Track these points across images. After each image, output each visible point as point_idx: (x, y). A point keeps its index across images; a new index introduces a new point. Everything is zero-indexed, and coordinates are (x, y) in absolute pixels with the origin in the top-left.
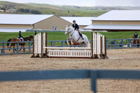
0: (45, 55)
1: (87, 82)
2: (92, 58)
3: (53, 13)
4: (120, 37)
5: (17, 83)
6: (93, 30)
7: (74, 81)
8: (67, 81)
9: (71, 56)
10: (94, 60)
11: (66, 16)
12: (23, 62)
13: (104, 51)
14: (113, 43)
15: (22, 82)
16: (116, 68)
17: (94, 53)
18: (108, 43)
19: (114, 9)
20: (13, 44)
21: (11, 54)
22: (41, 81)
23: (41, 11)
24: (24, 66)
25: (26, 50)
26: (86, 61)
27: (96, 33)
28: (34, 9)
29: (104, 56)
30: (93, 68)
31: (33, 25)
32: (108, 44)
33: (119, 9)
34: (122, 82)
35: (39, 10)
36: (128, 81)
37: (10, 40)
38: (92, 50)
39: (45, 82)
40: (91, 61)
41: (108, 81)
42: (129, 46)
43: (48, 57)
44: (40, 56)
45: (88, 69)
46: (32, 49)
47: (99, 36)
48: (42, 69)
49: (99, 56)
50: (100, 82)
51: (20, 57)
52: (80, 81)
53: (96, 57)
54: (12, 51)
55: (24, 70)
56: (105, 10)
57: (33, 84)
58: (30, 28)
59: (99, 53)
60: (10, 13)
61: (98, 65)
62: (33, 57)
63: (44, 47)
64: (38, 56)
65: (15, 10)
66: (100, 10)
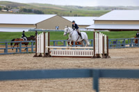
0: (47, 55)
1: (90, 81)
2: (94, 57)
3: (56, 13)
4: (122, 37)
5: (20, 82)
6: (95, 29)
7: (76, 80)
8: (70, 80)
9: (73, 55)
10: (97, 60)
11: (68, 16)
12: (26, 61)
13: (106, 50)
14: (115, 42)
15: (24, 81)
16: (118, 68)
17: (97, 52)
18: (110, 42)
19: (115, 8)
20: (17, 44)
21: (14, 54)
22: (43, 80)
23: (44, 11)
24: (27, 66)
25: (29, 49)
26: (88, 61)
27: (98, 33)
28: (37, 9)
29: (106, 55)
30: (95, 67)
31: (36, 25)
32: (110, 44)
33: (121, 8)
34: (123, 81)
35: (41, 10)
36: (130, 80)
37: (13, 40)
38: (94, 49)
39: (48, 81)
40: (93, 60)
41: (110, 80)
42: (130, 45)
43: (50, 56)
44: (43, 55)
45: (90, 68)
46: (34, 49)
47: (101, 36)
48: (44, 68)
49: (101, 56)
50: (102, 81)
51: (22, 56)
52: (82, 80)
53: (98, 56)
54: (15, 50)
55: (27, 69)
56: (107, 10)
57: (35, 83)
58: (33, 28)
59: (101, 52)
60: (12, 13)
61: (100, 64)
62: (36, 56)
63: (47, 47)
64: (40, 56)
65: (18, 10)
66: (102, 10)
